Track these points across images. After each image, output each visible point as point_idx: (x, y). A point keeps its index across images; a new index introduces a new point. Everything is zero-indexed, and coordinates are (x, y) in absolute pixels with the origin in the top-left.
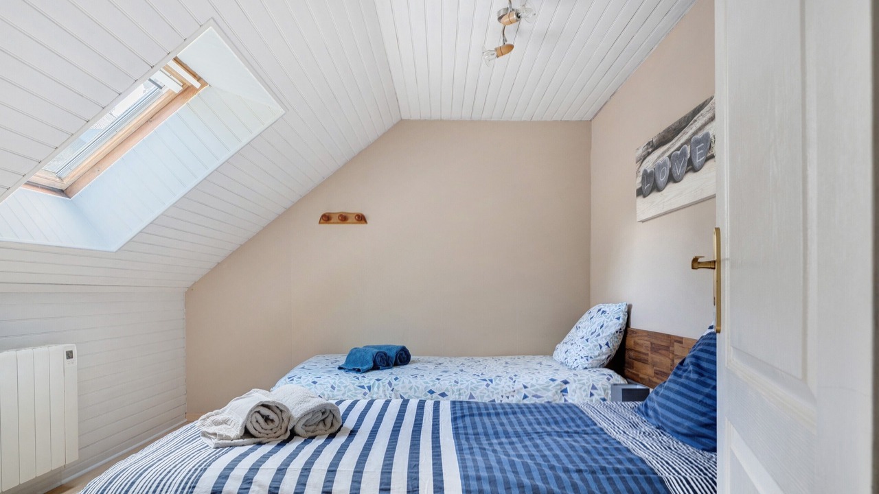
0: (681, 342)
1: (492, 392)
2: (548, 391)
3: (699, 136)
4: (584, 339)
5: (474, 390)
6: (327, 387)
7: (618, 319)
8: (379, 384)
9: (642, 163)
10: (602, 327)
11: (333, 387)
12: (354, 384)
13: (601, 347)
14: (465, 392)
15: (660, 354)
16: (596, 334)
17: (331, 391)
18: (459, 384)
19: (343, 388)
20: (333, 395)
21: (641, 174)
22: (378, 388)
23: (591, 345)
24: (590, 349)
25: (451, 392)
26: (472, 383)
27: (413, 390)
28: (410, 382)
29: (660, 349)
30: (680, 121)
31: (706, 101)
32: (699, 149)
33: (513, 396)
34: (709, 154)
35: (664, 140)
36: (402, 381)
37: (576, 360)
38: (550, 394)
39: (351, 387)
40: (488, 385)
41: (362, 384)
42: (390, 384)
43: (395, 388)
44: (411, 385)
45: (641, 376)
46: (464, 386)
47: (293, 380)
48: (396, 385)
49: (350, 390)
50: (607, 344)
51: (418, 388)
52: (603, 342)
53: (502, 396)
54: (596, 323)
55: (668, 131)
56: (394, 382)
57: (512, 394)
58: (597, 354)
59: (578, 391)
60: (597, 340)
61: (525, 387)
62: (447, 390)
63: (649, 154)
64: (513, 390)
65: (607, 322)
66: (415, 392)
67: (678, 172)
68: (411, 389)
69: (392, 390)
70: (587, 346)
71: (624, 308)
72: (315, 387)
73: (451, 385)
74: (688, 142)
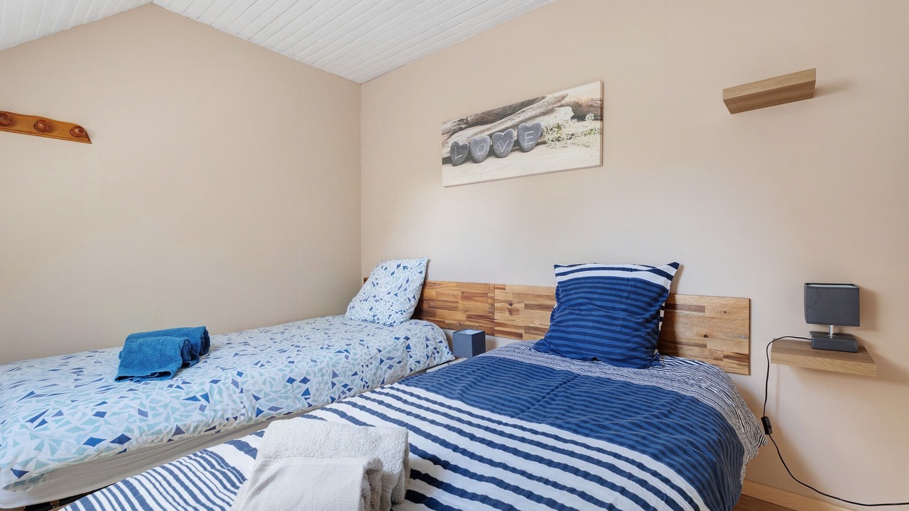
0: (504, 289)
1: (353, 364)
2: (397, 350)
3: (529, 124)
4: (392, 294)
5: (335, 366)
6: (130, 416)
7: (421, 273)
8: (219, 387)
9: (451, 135)
10: (408, 281)
11: (142, 413)
12: (178, 398)
13: (410, 300)
14: (327, 371)
15: (475, 300)
16: (403, 288)
17: (141, 421)
18: (319, 363)
19: (161, 410)
20: (148, 425)
21: (450, 144)
22: (220, 393)
23: (402, 300)
24: (401, 304)
25: (312, 374)
26: (331, 359)
27: (268, 384)
28: (261, 375)
29: (474, 297)
30: (504, 108)
31: (537, 98)
32: (528, 135)
33: (371, 363)
34: (540, 141)
35: (482, 120)
36: (249, 376)
37: (390, 315)
38: (399, 353)
39: (176, 404)
40: (347, 357)
41: (191, 395)
42: (235, 383)
43: (244, 387)
44: (264, 377)
45: (447, 321)
46: (325, 363)
47: (44, 422)
48: (244, 383)
49: (175, 410)
50: (414, 297)
51: (274, 379)
52: (411, 296)
53: (363, 366)
54: (401, 278)
55: (488, 113)
56: (239, 379)
57: (371, 361)
58: (408, 308)
59: (417, 345)
60: (405, 295)
61: (380, 351)
62: (308, 373)
63: (461, 129)
64: (370, 357)
65: (411, 276)
66: (272, 385)
67: (501, 149)
68: (264, 383)
69: (242, 392)
70: (397, 301)
71: (424, 263)
72: (106, 422)
73: (310, 366)
74: (515, 126)
